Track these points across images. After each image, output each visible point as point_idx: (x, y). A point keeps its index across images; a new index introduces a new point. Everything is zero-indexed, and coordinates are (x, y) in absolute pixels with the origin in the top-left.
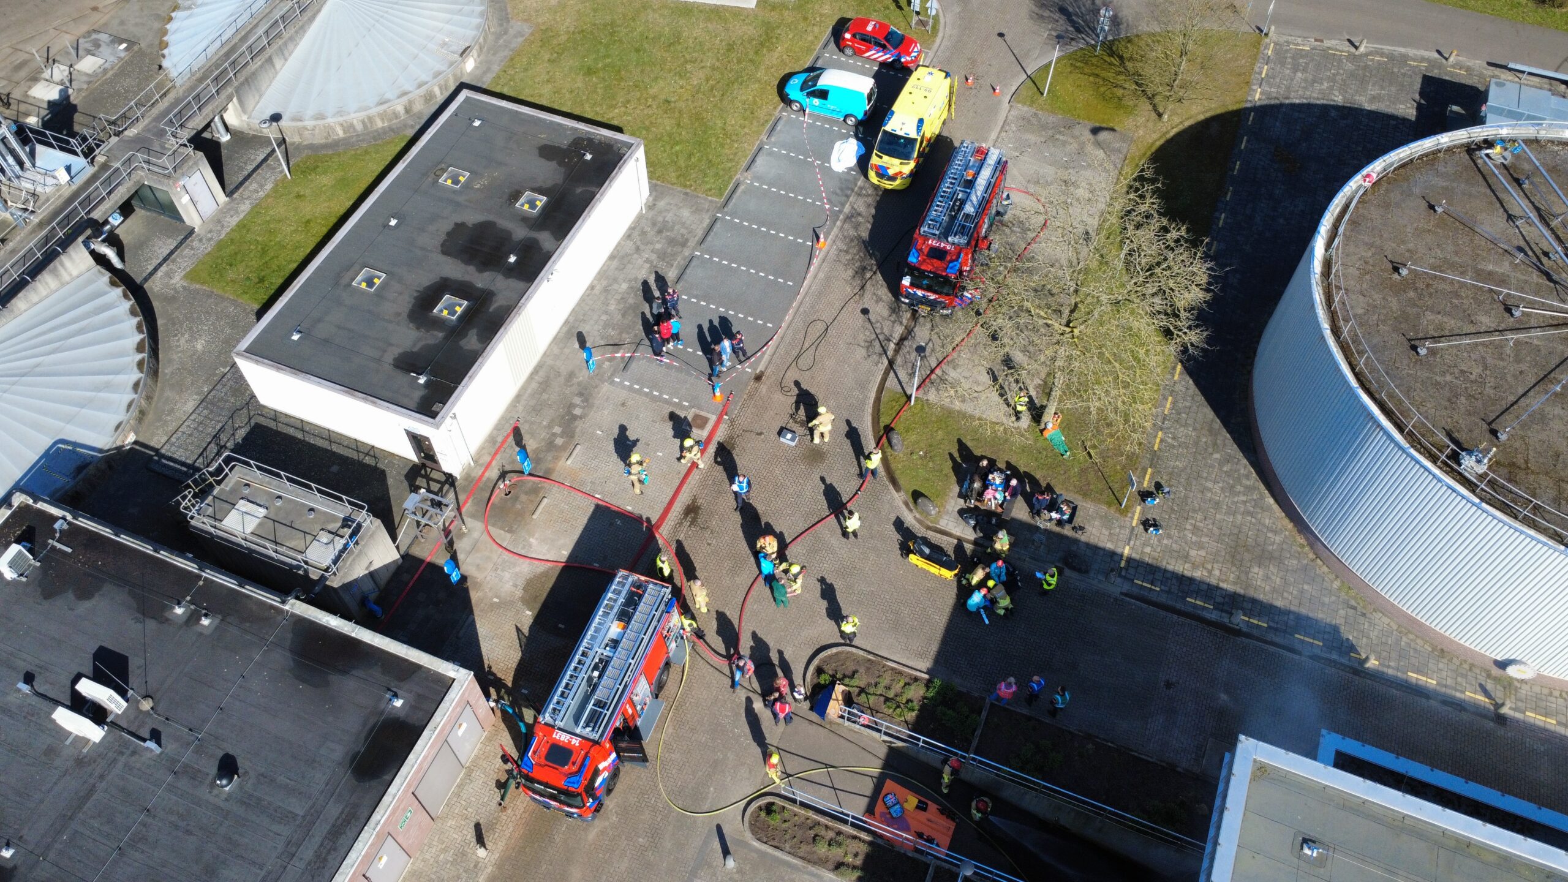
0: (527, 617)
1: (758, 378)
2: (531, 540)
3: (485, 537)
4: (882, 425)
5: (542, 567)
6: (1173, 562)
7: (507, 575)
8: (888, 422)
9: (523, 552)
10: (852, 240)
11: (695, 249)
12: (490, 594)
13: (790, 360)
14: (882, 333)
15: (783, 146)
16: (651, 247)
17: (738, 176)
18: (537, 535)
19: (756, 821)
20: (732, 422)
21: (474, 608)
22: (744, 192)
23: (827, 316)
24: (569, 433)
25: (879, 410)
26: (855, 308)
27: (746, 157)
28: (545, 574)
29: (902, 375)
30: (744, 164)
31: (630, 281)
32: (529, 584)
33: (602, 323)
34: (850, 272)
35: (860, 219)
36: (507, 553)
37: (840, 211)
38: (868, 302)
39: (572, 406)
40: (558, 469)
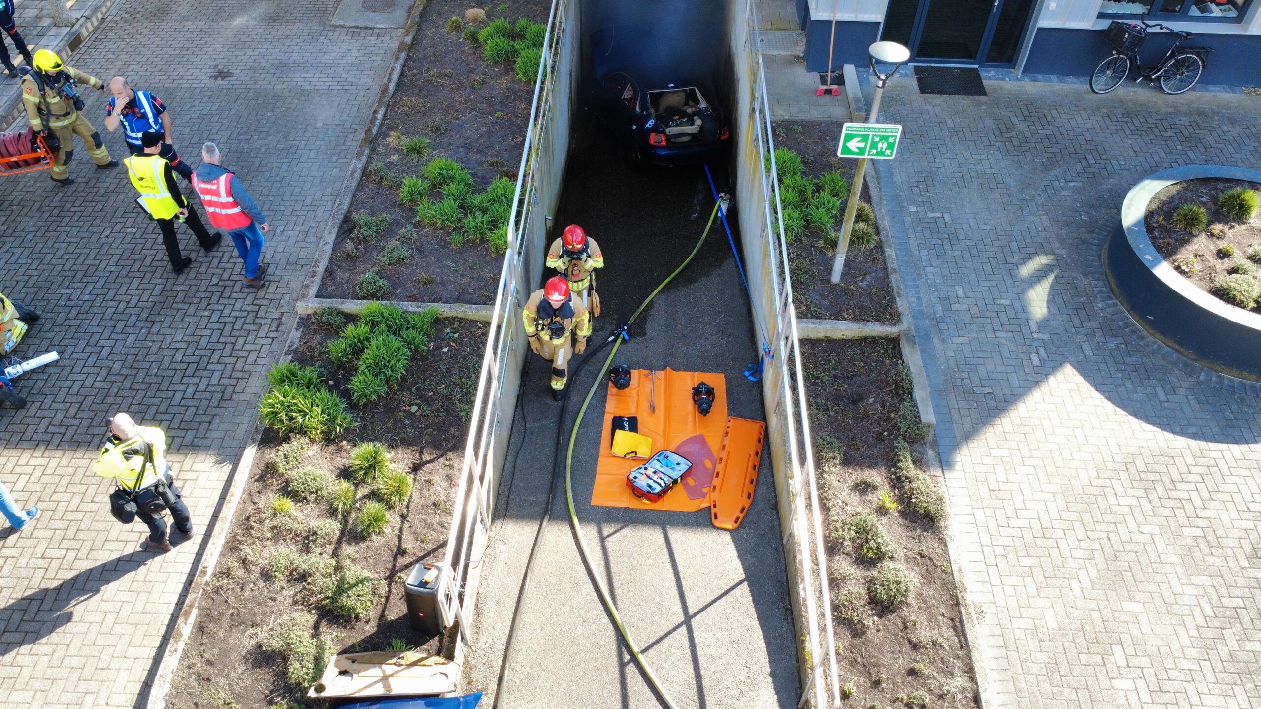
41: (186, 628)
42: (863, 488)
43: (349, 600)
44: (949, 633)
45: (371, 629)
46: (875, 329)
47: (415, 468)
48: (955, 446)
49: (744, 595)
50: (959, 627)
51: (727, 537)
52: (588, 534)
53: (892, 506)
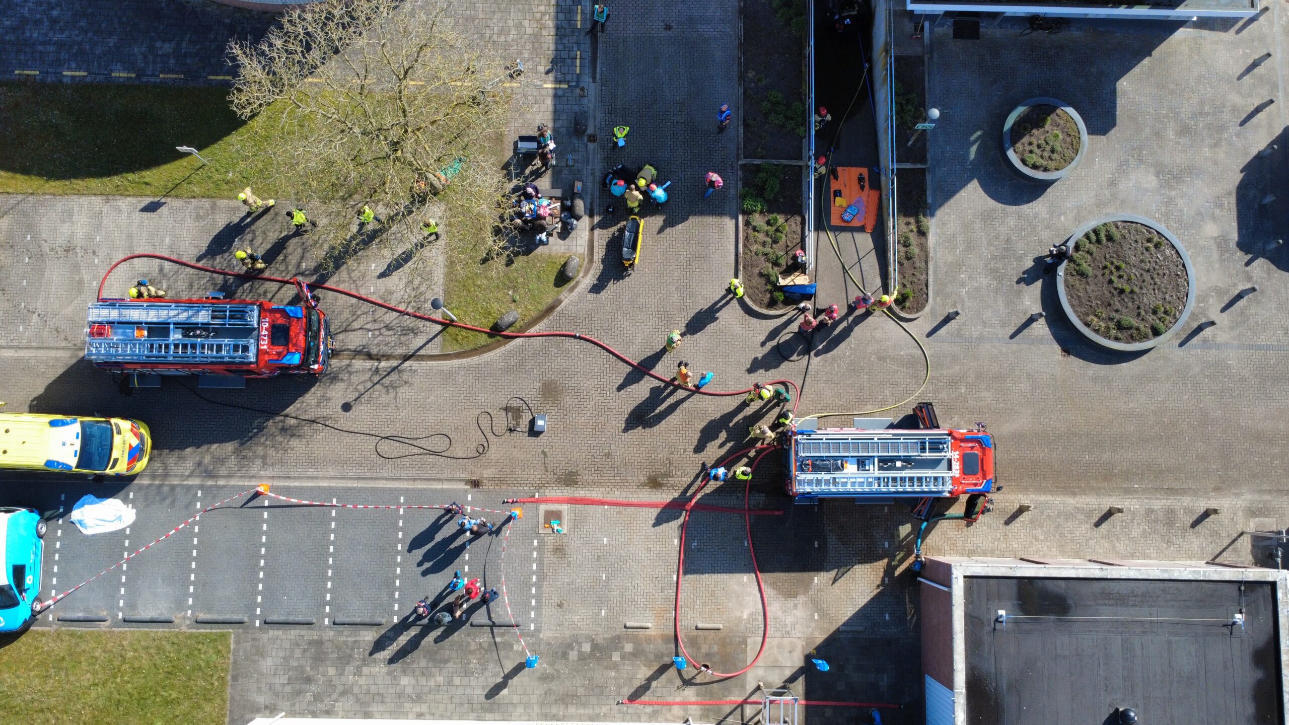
0: (820, 579)
1: (475, 484)
2: (745, 617)
3: (760, 662)
4: (490, 340)
5: (768, 591)
6: (545, 46)
7: (789, 620)
8: (485, 336)
9: (761, 618)
10: (244, 458)
11: (322, 627)
12: (813, 625)
13: (442, 460)
14: (370, 379)
15: (113, 596)
16: (336, 681)
17: (184, 629)
18: (738, 614)
19: (913, 308)
20: (539, 488)
21: (832, 631)
22: (209, 611)
23: (369, 444)
24: (616, 642)
25: (472, 350)
26: (345, 420)
27: (147, 634)
28: (774, 585)
29: (420, 341)
30: (160, 630)
31: (394, 678)
32: (790, 594)
33: (465, 681)
34: (294, 442)
35: (207, 460)
36: (768, 632)
37: (201, 487)
38: (332, 409)
39: (582, 657)
40: (660, 632)
41: (741, 268)
42: (908, 224)
43: (780, 261)
44: (924, 264)
45: (785, 267)
46: (919, 166)
47: (786, 221)
48: (935, 210)
49: (873, 253)
50: (926, 263)
51: (869, 235)
52: (831, 235)
53: (915, 230)
